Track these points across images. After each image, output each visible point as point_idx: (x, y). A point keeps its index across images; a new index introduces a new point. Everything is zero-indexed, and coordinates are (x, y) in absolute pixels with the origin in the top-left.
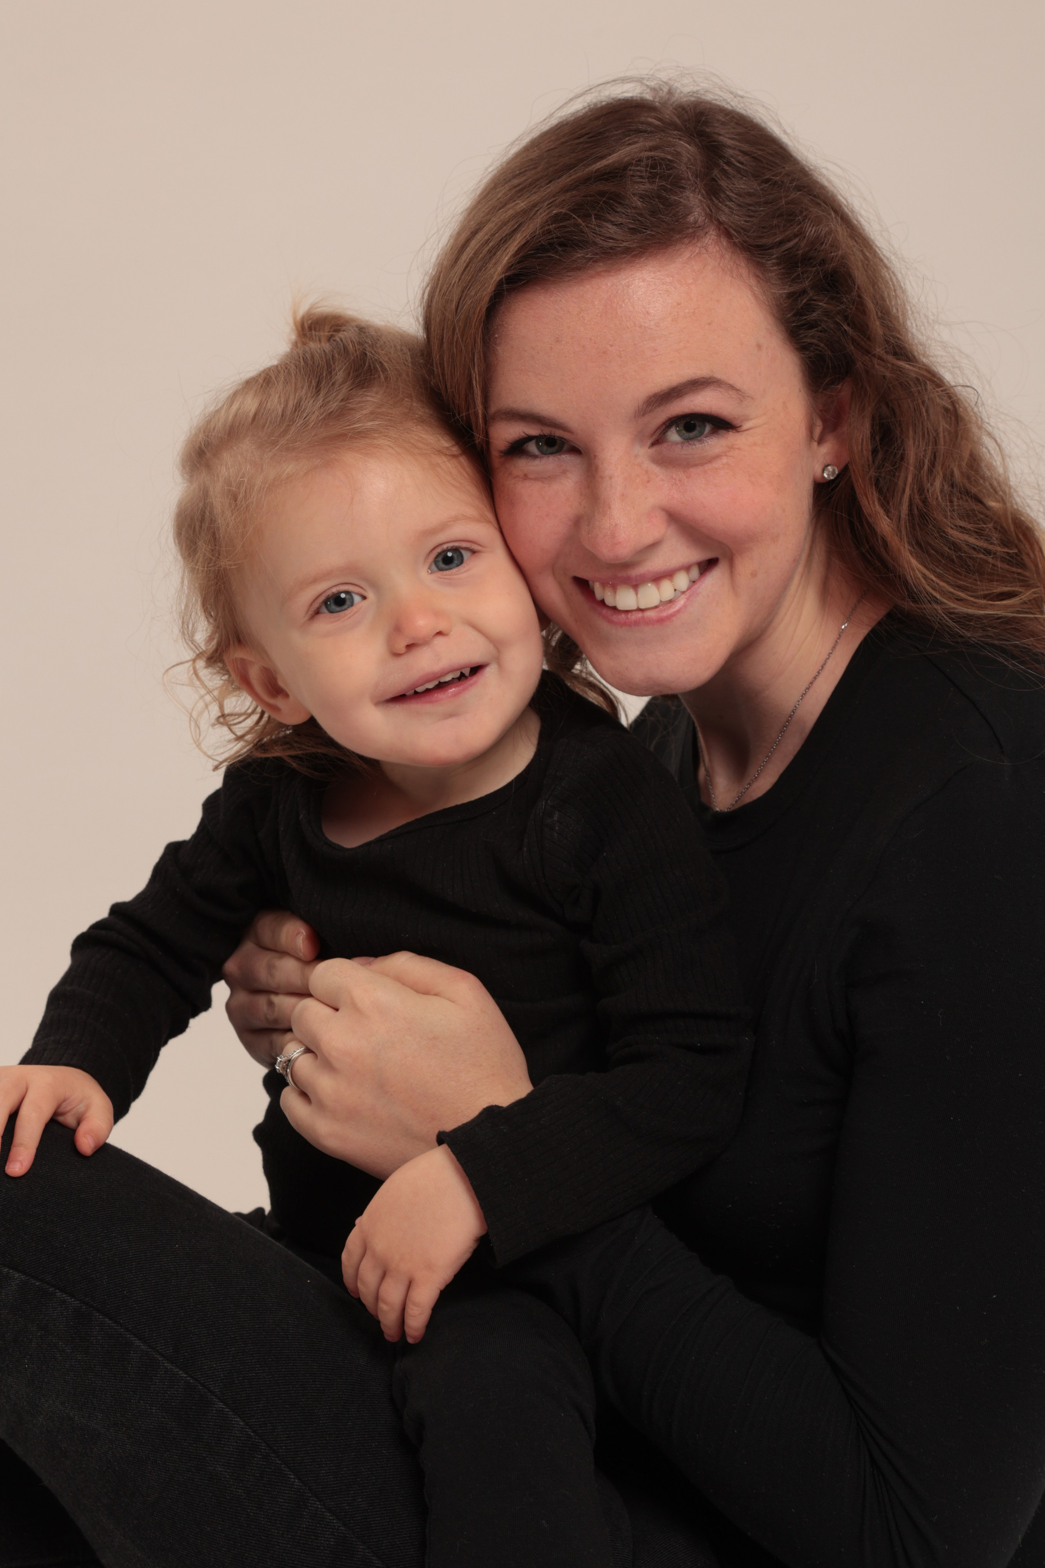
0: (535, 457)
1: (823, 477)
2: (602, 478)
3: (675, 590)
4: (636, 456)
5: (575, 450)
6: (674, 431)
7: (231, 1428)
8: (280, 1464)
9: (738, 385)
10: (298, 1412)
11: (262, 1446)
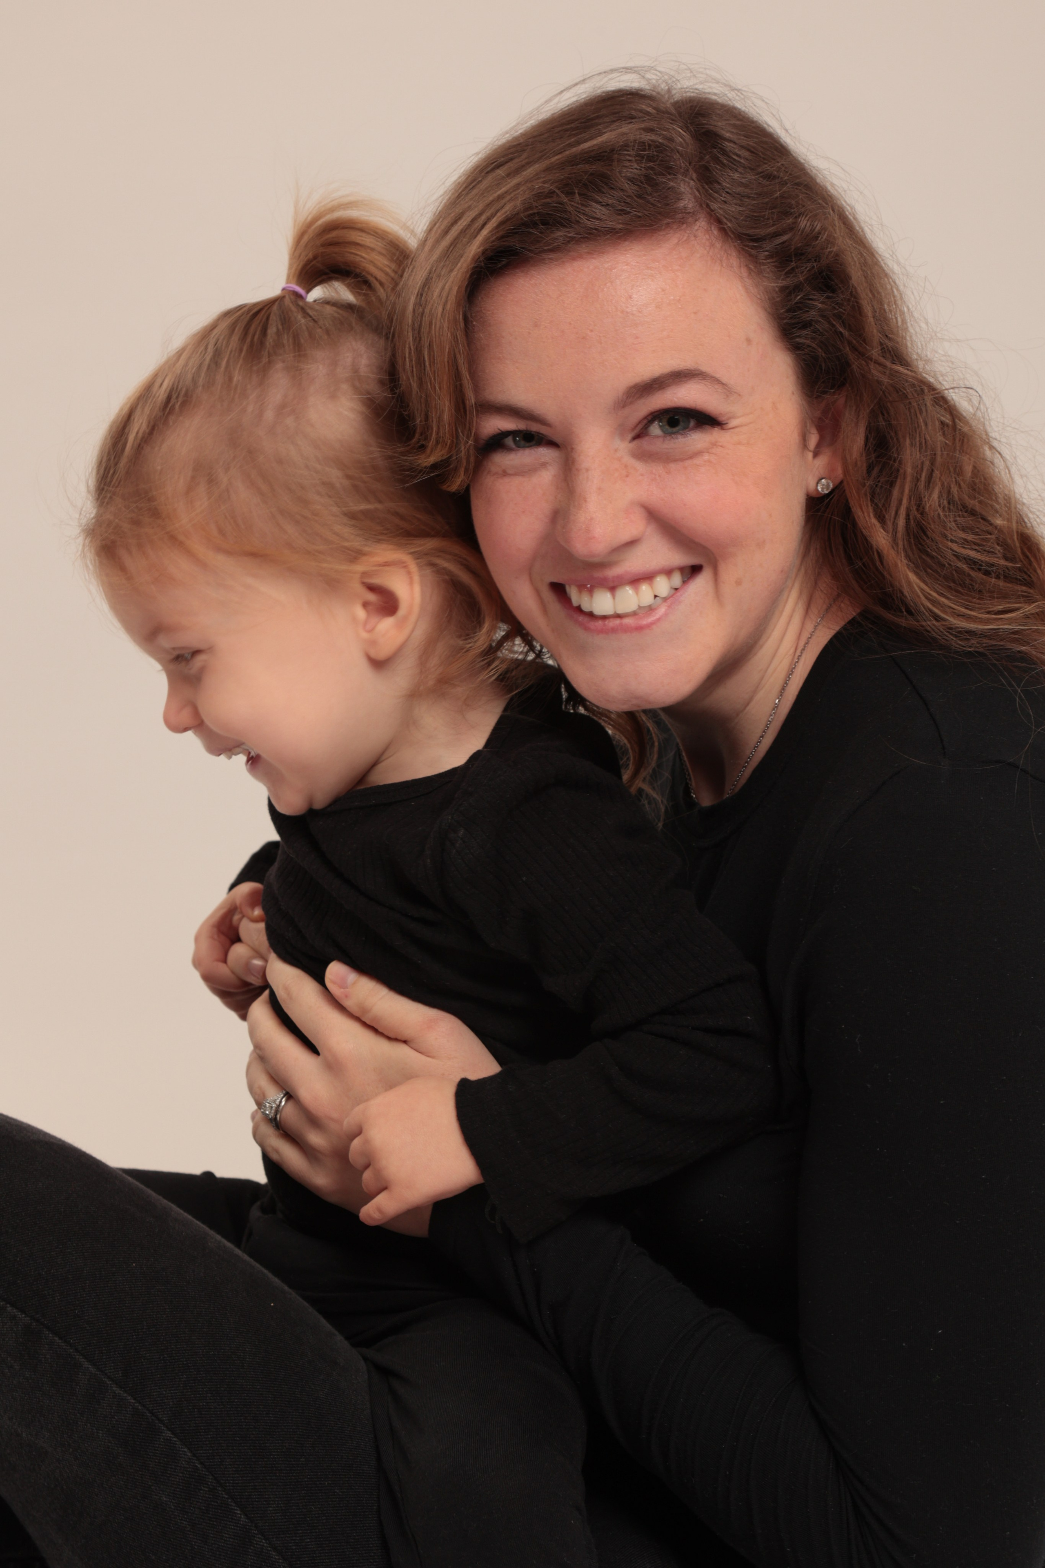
0: (512, 451)
1: (817, 490)
2: (578, 470)
3: (656, 596)
4: (616, 450)
5: (552, 444)
6: (657, 426)
7: (178, 1458)
8: (227, 1498)
9: (724, 380)
10: (248, 1445)
11: (208, 1478)
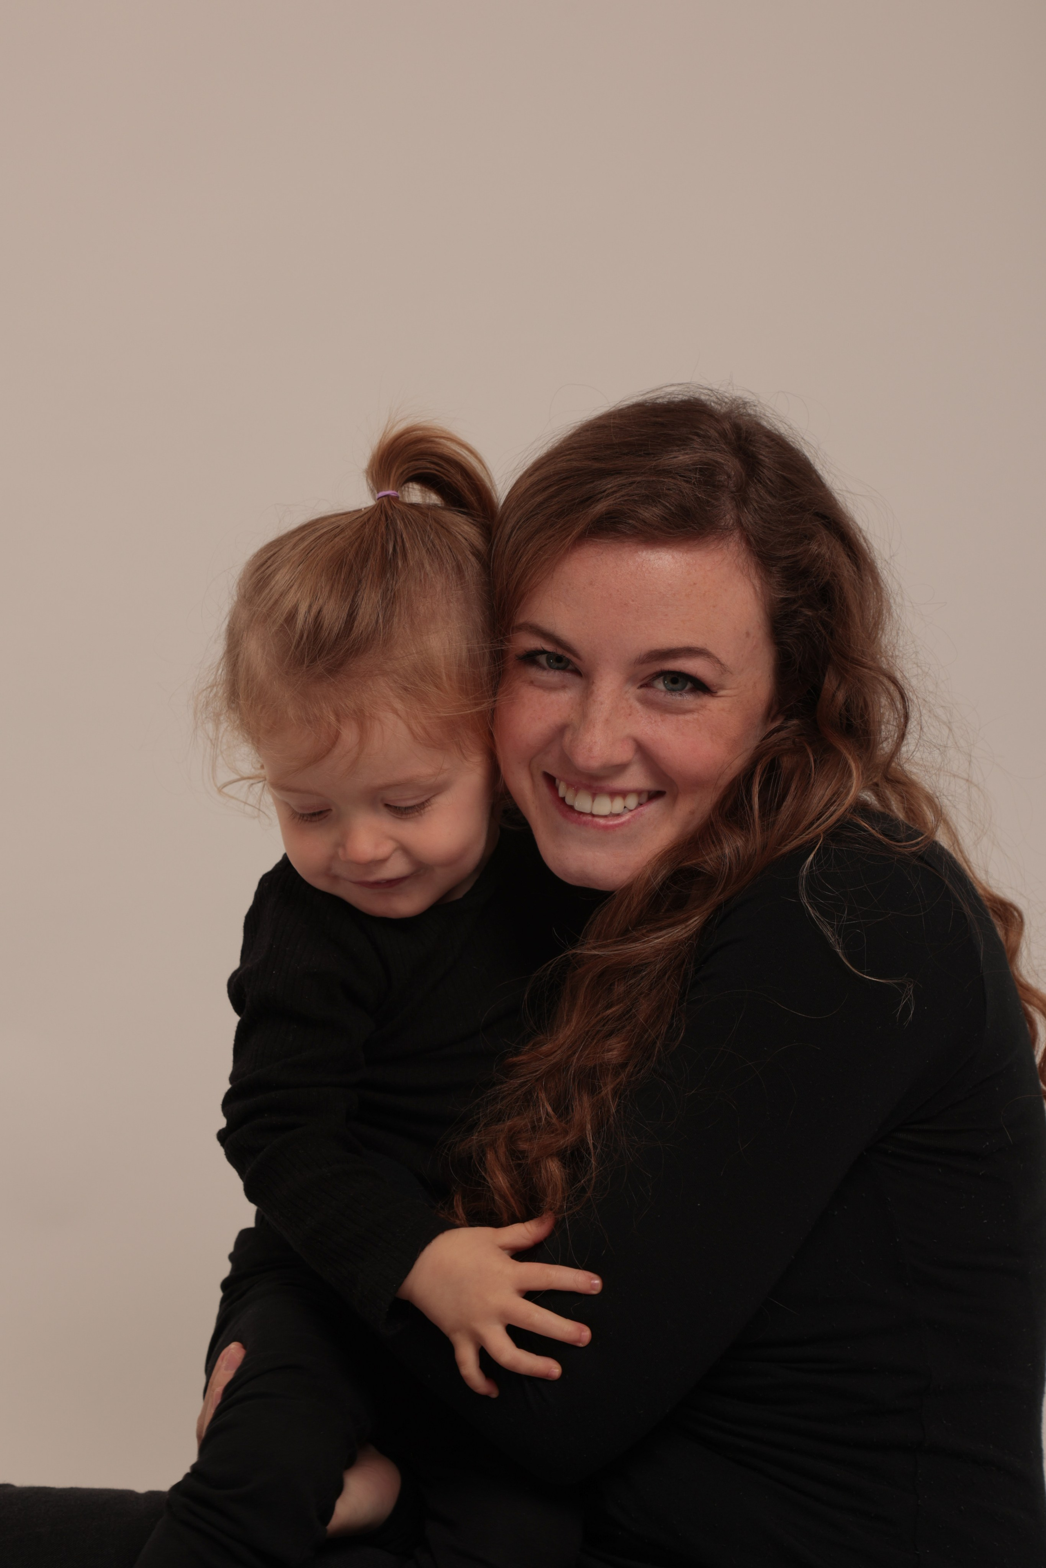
0: (544, 669)
3: (625, 807)
4: (626, 692)
5: (577, 672)
6: (662, 681)
